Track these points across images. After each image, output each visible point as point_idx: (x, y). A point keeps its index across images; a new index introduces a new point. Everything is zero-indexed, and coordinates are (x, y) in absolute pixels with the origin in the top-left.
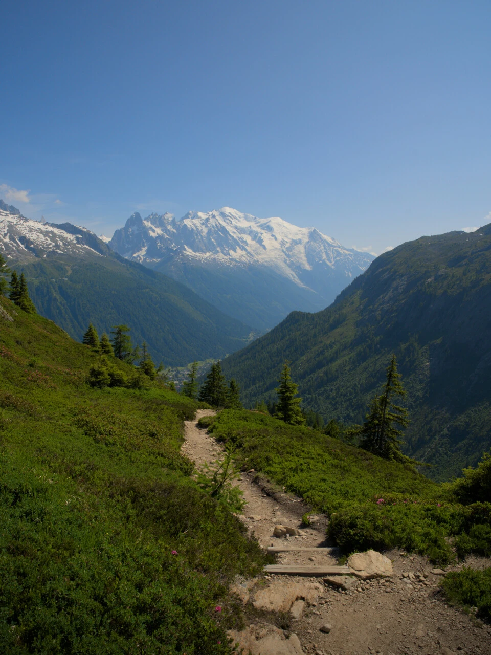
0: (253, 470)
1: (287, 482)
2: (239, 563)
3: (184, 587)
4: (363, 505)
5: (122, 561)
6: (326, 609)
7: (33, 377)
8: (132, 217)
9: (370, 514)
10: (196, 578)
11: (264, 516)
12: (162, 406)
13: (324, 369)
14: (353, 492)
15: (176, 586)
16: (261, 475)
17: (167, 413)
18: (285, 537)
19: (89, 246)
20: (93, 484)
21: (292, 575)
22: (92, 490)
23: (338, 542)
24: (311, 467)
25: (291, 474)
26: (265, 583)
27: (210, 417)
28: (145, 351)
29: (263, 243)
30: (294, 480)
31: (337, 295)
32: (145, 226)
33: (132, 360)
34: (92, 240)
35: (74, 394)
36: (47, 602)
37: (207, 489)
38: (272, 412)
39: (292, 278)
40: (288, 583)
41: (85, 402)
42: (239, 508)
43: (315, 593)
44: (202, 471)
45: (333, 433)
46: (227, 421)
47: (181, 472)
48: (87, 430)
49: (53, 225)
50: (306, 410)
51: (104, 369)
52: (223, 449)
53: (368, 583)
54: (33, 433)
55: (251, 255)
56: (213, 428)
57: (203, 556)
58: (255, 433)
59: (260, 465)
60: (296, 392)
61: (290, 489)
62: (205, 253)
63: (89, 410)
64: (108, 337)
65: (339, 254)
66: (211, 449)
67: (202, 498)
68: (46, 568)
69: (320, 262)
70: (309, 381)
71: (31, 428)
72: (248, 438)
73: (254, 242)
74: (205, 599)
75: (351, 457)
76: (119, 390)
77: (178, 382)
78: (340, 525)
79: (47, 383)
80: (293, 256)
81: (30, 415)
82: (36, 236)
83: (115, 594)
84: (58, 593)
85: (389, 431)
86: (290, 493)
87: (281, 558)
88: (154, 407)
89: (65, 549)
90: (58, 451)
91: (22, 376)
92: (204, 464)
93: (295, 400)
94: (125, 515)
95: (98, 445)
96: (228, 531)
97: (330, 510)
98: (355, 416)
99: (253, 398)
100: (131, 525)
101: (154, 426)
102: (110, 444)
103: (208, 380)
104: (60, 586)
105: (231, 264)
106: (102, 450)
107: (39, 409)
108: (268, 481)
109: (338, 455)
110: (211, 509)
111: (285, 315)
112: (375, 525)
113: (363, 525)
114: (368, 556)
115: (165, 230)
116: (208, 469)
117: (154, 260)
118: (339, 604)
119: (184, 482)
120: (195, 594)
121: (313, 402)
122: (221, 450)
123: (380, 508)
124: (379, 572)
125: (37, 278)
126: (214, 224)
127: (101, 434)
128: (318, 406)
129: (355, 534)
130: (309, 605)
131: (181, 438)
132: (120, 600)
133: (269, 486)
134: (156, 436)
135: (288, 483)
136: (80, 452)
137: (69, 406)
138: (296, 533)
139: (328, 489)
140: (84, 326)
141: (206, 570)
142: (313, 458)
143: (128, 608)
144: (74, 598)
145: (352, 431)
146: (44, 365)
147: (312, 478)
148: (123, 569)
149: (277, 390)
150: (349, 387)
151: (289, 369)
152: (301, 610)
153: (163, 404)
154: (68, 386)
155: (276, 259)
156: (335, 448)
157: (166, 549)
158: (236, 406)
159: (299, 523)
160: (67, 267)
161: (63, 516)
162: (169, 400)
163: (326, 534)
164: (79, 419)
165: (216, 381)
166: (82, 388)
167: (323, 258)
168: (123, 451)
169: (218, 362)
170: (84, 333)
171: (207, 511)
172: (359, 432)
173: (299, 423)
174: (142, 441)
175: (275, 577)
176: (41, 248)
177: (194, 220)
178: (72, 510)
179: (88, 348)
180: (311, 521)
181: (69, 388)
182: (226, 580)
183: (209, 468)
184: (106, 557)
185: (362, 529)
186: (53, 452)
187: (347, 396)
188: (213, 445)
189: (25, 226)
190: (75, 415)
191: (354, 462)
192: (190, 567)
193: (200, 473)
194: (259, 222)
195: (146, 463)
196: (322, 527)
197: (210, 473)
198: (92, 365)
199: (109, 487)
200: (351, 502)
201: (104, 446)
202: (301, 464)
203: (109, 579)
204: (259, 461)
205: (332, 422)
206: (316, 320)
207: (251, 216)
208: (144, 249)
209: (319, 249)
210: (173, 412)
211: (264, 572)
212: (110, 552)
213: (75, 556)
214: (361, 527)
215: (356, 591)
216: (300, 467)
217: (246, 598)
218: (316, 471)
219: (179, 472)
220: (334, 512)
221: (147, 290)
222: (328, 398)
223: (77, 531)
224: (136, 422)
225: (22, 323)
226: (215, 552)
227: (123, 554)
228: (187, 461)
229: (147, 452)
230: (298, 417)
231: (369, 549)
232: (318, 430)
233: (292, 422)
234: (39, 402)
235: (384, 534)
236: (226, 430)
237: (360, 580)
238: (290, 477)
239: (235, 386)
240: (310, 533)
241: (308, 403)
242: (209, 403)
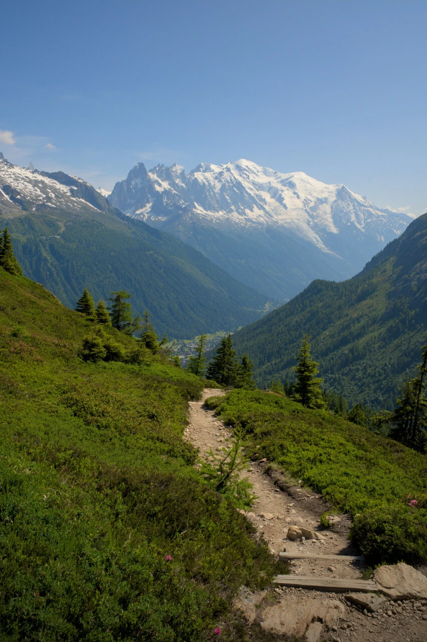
0: (265, 460)
1: (303, 474)
2: (245, 572)
3: (179, 602)
4: (392, 507)
5: (106, 570)
6: (349, 635)
7: (15, 349)
8: (136, 167)
9: (401, 518)
10: (194, 589)
11: (277, 514)
12: (164, 384)
13: (349, 346)
14: (380, 489)
15: (168, 600)
16: (274, 465)
17: (170, 392)
18: (301, 541)
19: (85, 200)
20: (79, 474)
21: (307, 589)
22: (78, 482)
23: (362, 549)
24: (331, 458)
25: (309, 466)
26: (275, 597)
27: (218, 398)
28: (146, 321)
29: (284, 202)
30: (312, 472)
31: (367, 262)
32: (150, 179)
33: (131, 331)
34: (88, 193)
35: (64, 368)
36: (8, 626)
37: (212, 481)
38: (289, 393)
39: (316, 242)
40: (302, 599)
41: (76, 378)
42: (248, 504)
43: (335, 614)
44: (206, 459)
45: (358, 419)
46: (237, 403)
47: (183, 460)
48: (76, 411)
49: (44, 174)
50: (327, 391)
51: (99, 341)
52: (231, 434)
53: (399, 605)
54: (12, 413)
55: (270, 215)
56: (222, 410)
57: (203, 562)
58: (268, 418)
59: (274, 454)
60: (316, 371)
61: (307, 483)
62: (218, 212)
63: (80, 387)
64: (105, 304)
65: (370, 215)
66: (218, 434)
67: (204, 492)
68: (11, 580)
69: (349, 224)
70: (333, 358)
71: (11, 408)
72: (260, 423)
73: (273, 200)
74: (203, 618)
75: (379, 448)
76: (116, 365)
77: (183, 357)
78: (365, 530)
79: (32, 356)
80: (318, 217)
81: (11, 393)
82: (24, 186)
83: (94, 613)
84: (24, 613)
85: (424, 419)
86: (307, 488)
87: (295, 566)
88: (154, 385)
89: (38, 556)
90: (41, 434)
91: (3, 347)
92: (209, 451)
93: (315, 380)
94: (114, 512)
95: (89, 427)
96: (233, 532)
97: (354, 510)
98: (384, 400)
99: (269, 377)
100: (119, 524)
101: (154, 407)
102: (103, 427)
103: (218, 355)
104: (26, 604)
105: (246, 224)
106: (94, 434)
107: (22, 385)
108: (282, 473)
109: (364, 445)
110: (214, 505)
111: (306, 284)
112: (406, 532)
113: (392, 531)
114: (399, 570)
115: (173, 184)
116: (213, 457)
117: (160, 218)
118: (365, 630)
119: (185, 472)
120: (191, 611)
121: (336, 383)
122: (230, 435)
123: (413, 511)
124: (413, 592)
125: (24, 234)
126: (229, 179)
127: (92, 414)
128: (342, 387)
129: (383, 542)
130: (328, 629)
131: (185, 420)
132: (100, 620)
133: (283, 479)
134: (156, 418)
135: (305, 476)
136: (67, 436)
137: (57, 383)
138: (314, 536)
139: (351, 485)
140: (78, 291)
141: (205, 580)
142: (334, 448)
143: (108, 630)
144: (42, 619)
145: (380, 417)
146: (29, 335)
147: (333, 472)
148: (106, 579)
149: (294, 368)
150: (378, 367)
151: (309, 346)
152: (318, 635)
153: (165, 381)
154: (57, 359)
155: (298, 219)
156: (360, 437)
157: (159, 553)
158: (248, 386)
159: (316, 524)
160: (59, 223)
161: (40, 514)
162: (172, 377)
163: (349, 539)
164: (68, 397)
165: (226, 357)
166: (73, 362)
167: (352, 220)
168: (118, 435)
169: (229, 336)
170: (77, 299)
171: (210, 508)
172: (389, 419)
173: (319, 407)
174: (140, 424)
175: (287, 591)
176: (29, 200)
177: (205, 174)
178: (51, 507)
179: (82, 316)
180: (331, 522)
181: (58, 362)
182: (228, 593)
183: (215, 456)
184: (87, 565)
185: (391, 535)
186: (35, 436)
187: (376, 377)
188: (220, 429)
189: (10, 173)
190: (64, 393)
191: (382, 454)
192: (187, 576)
193: (205, 462)
194: (280, 177)
195: (143, 450)
196: (343, 530)
197: (216, 462)
198: (85, 336)
199: (97, 478)
200: (378, 501)
201: (96, 429)
202: (321, 455)
203: (88, 592)
204: (272, 449)
205: (357, 406)
206: (341, 290)
207: (271, 170)
208: (149, 206)
209: (348, 210)
210: (176, 391)
211: (274, 583)
212: (92, 557)
213: (49, 564)
214: (389, 533)
215: (385, 615)
216: (319, 457)
217: (252, 616)
218: (337, 463)
219: (181, 461)
220: (358, 513)
221: (151, 252)
222: (353, 378)
223: (54, 531)
224: (133, 402)
225: (5, 286)
226: (217, 557)
227: (108, 560)
228: (190, 448)
229: (145, 437)
230: (318, 400)
231: (400, 561)
232: (341, 415)
233: (311, 405)
234: (22, 377)
235: (418, 544)
236: (235, 412)
237: (389, 601)
238: (307, 469)
239: (248, 363)
240: (330, 537)
241: (330, 384)
242: (217, 382)
